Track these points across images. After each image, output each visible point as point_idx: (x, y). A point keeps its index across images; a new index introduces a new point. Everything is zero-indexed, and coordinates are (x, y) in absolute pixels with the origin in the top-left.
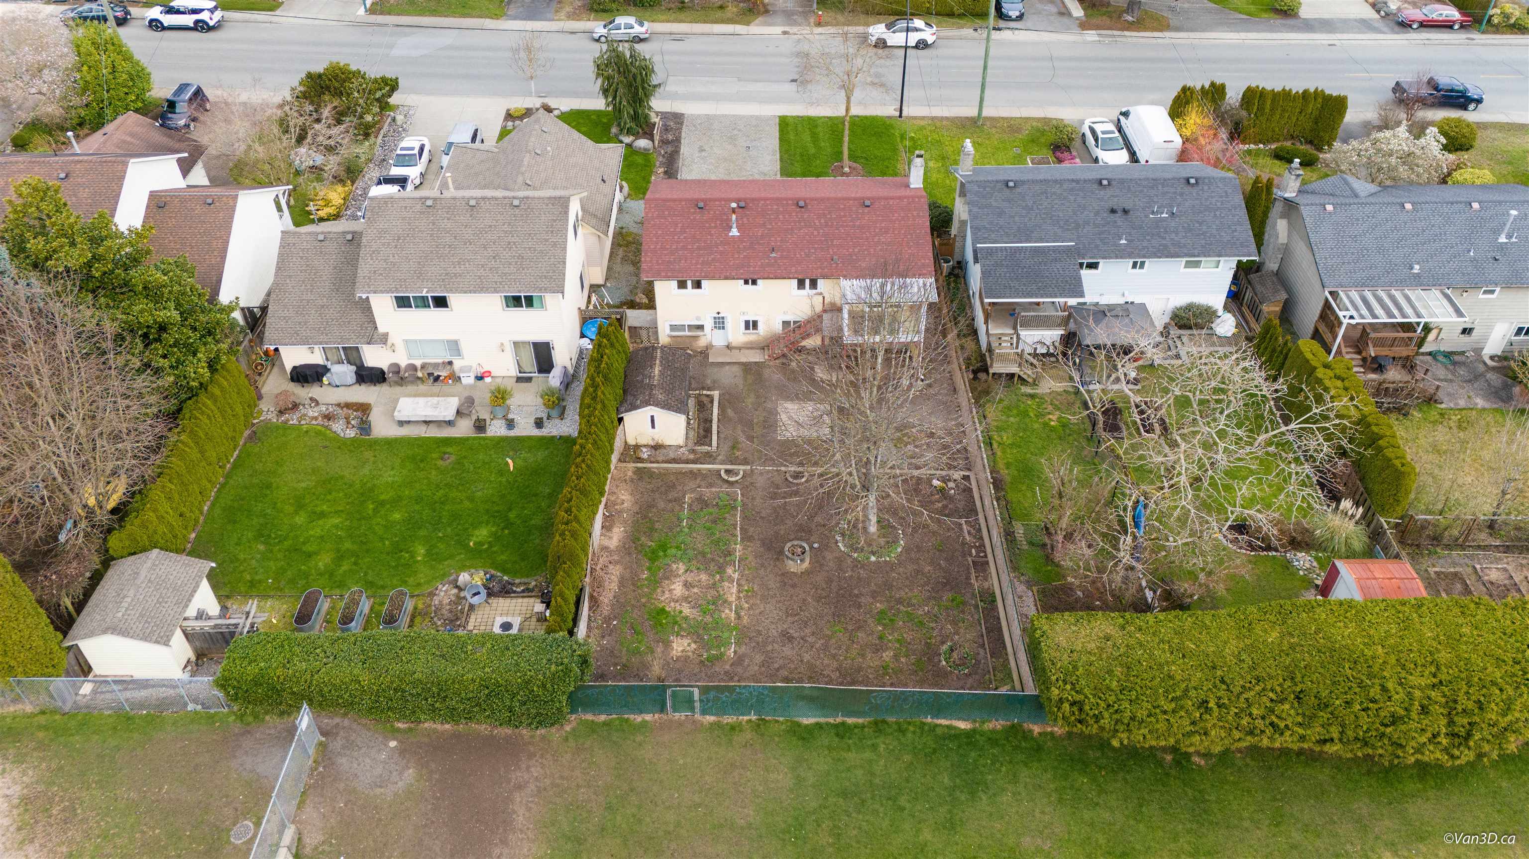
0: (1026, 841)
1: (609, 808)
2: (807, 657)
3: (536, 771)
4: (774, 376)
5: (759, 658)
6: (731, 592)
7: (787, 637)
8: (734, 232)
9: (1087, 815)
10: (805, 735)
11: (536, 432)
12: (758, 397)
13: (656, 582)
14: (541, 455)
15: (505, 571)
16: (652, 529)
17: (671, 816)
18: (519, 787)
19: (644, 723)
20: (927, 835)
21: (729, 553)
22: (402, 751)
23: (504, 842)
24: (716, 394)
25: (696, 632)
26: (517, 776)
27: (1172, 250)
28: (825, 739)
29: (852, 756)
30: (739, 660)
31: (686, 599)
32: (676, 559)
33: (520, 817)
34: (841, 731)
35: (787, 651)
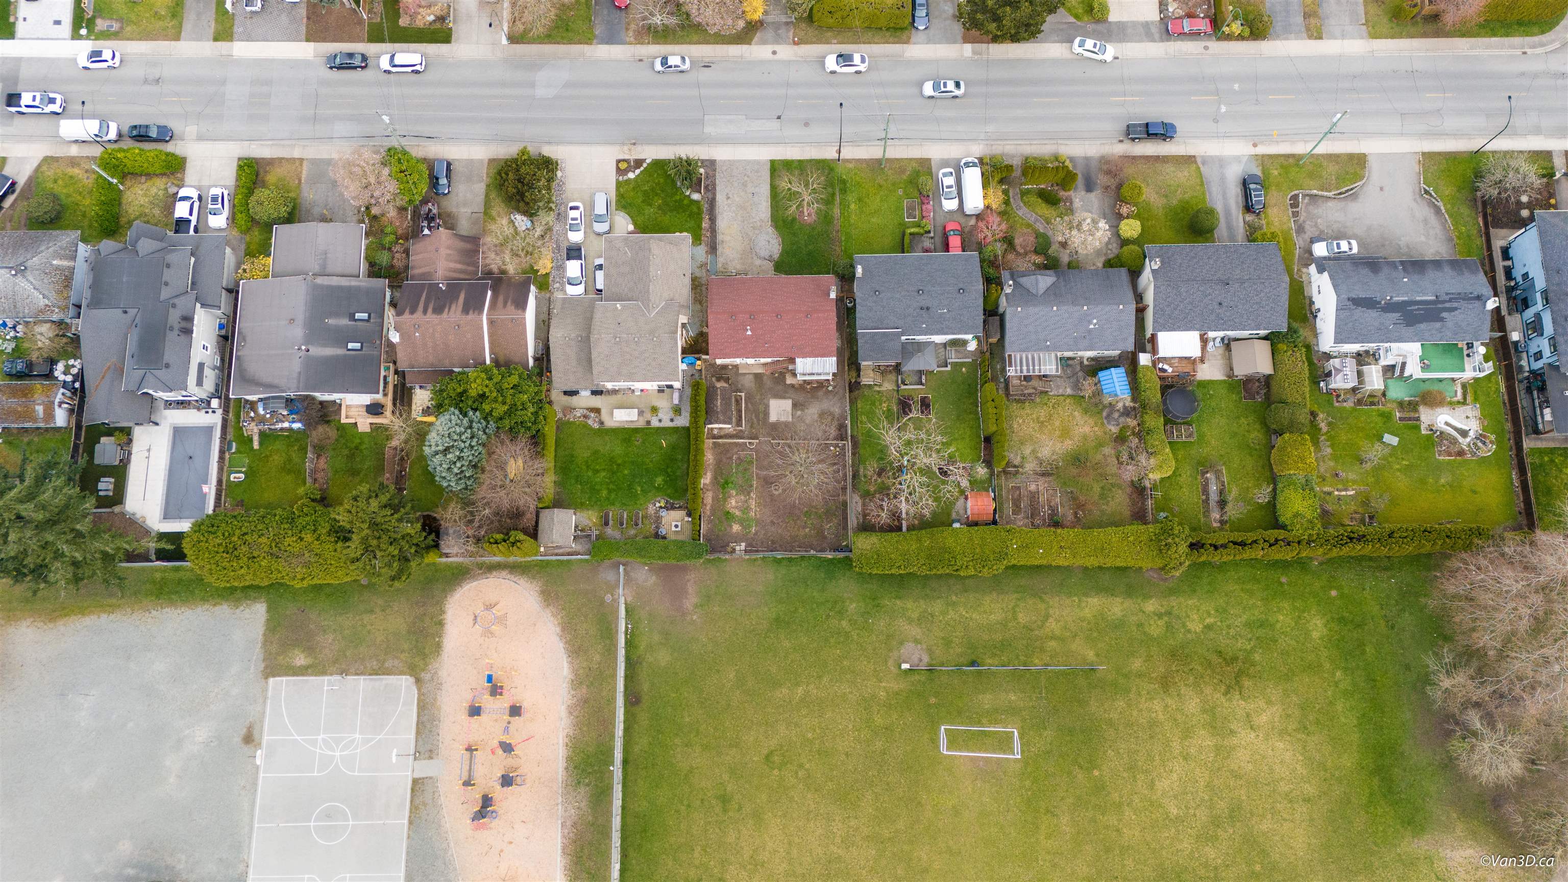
0: (845, 595)
1: (717, 587)
2: (779, 531)
3: (693, 576)
4: (768, 383)
5: (763, 532)
6: (753, 504)
7: (773, 523)
8: (749, 333)
9: (865, 586)
10: (778, 562)
11: (671, 424)
12: (761, 395)
13: (725, 499)
14: (675, 436)
15: (671, 498)
16: (722, 473)
17: (737, 589)
18: (688, 581)
19: (726, 559)
20: (815, 594)
21: (752, 486)
22: (650, 570)
23: (686, 598)
24: (743, 394)
25: (741, 522)
26: (687, 577)
27: (945, 330)
28: (784, 563)
29: (793, 569)
30: (756, 534)
31: (736, 507)
32: (733, 489)
33: (690, 590)
34: (790, 560)
35: (773, 529)
